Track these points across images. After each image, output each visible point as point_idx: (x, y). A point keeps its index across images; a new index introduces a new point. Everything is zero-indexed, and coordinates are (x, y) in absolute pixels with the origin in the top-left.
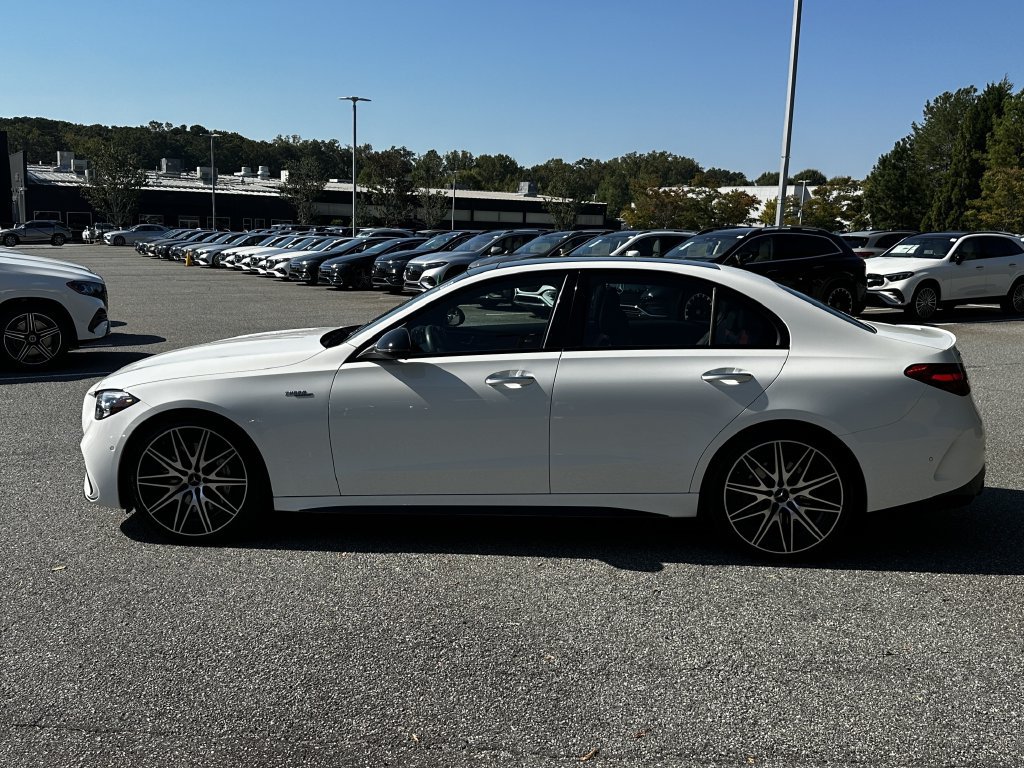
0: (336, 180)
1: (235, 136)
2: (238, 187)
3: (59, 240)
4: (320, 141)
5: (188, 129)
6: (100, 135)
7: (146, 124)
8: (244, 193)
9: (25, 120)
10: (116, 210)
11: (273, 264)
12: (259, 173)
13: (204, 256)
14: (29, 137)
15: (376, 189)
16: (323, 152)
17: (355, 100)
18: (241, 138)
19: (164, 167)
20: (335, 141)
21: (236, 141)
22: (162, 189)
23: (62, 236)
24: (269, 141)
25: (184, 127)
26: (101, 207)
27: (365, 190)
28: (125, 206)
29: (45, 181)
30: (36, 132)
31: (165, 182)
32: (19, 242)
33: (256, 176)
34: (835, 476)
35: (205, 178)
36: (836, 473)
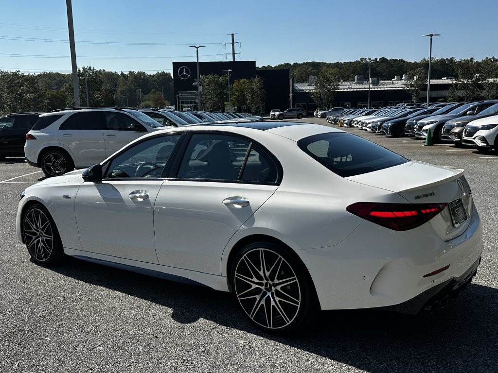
0: (445, 78)
1: (401, 61)
2: (389, 86)
3: (300, 116)
4: (445, 59)
5: (378, 60)
6: (338, 67)
7: (359, 60)
8: (390, 89)
9: (308, 63)
10: (324, 101)
11: (367, 124)
12: (403, 78)
13: (346, 122)
14: (308, 71)
15: (460, 81)
16: (447, 64)
17: (431, 35)
18: (404, 61)
19: (356, 79)
20: (453, 58)
21: (401, 63)
22: (352, 90)
23: (302, 114)
24: (418, 61)
25: (376, 59)
26: (318, 101)
27: (454, 82)
28: (328, 99)
29: (302, 90)
30: (311, 68)
31: (353, 87)
32: (284, 118)
33: (402, 80)
34: (295, 279)
35: (374, 83)
36: (295, 277)
